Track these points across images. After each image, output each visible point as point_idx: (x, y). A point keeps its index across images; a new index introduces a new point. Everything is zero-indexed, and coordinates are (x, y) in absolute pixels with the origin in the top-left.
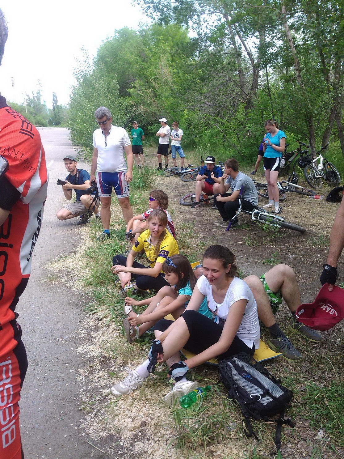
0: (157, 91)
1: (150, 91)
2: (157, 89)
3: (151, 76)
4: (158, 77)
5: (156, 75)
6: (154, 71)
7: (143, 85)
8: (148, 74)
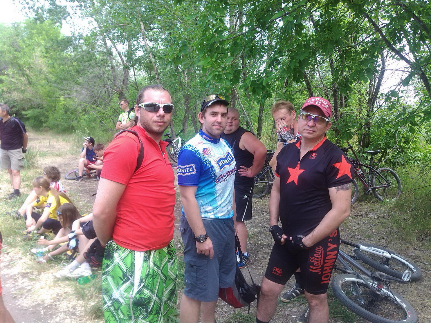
0: (31, 78)
1: (24, 78)
2: (31, 77)
3: (25, 65)
4: (33, 66)
5: (30, 64)
6: (28, 61)
7: (16, 73)
8: (22, 63)
